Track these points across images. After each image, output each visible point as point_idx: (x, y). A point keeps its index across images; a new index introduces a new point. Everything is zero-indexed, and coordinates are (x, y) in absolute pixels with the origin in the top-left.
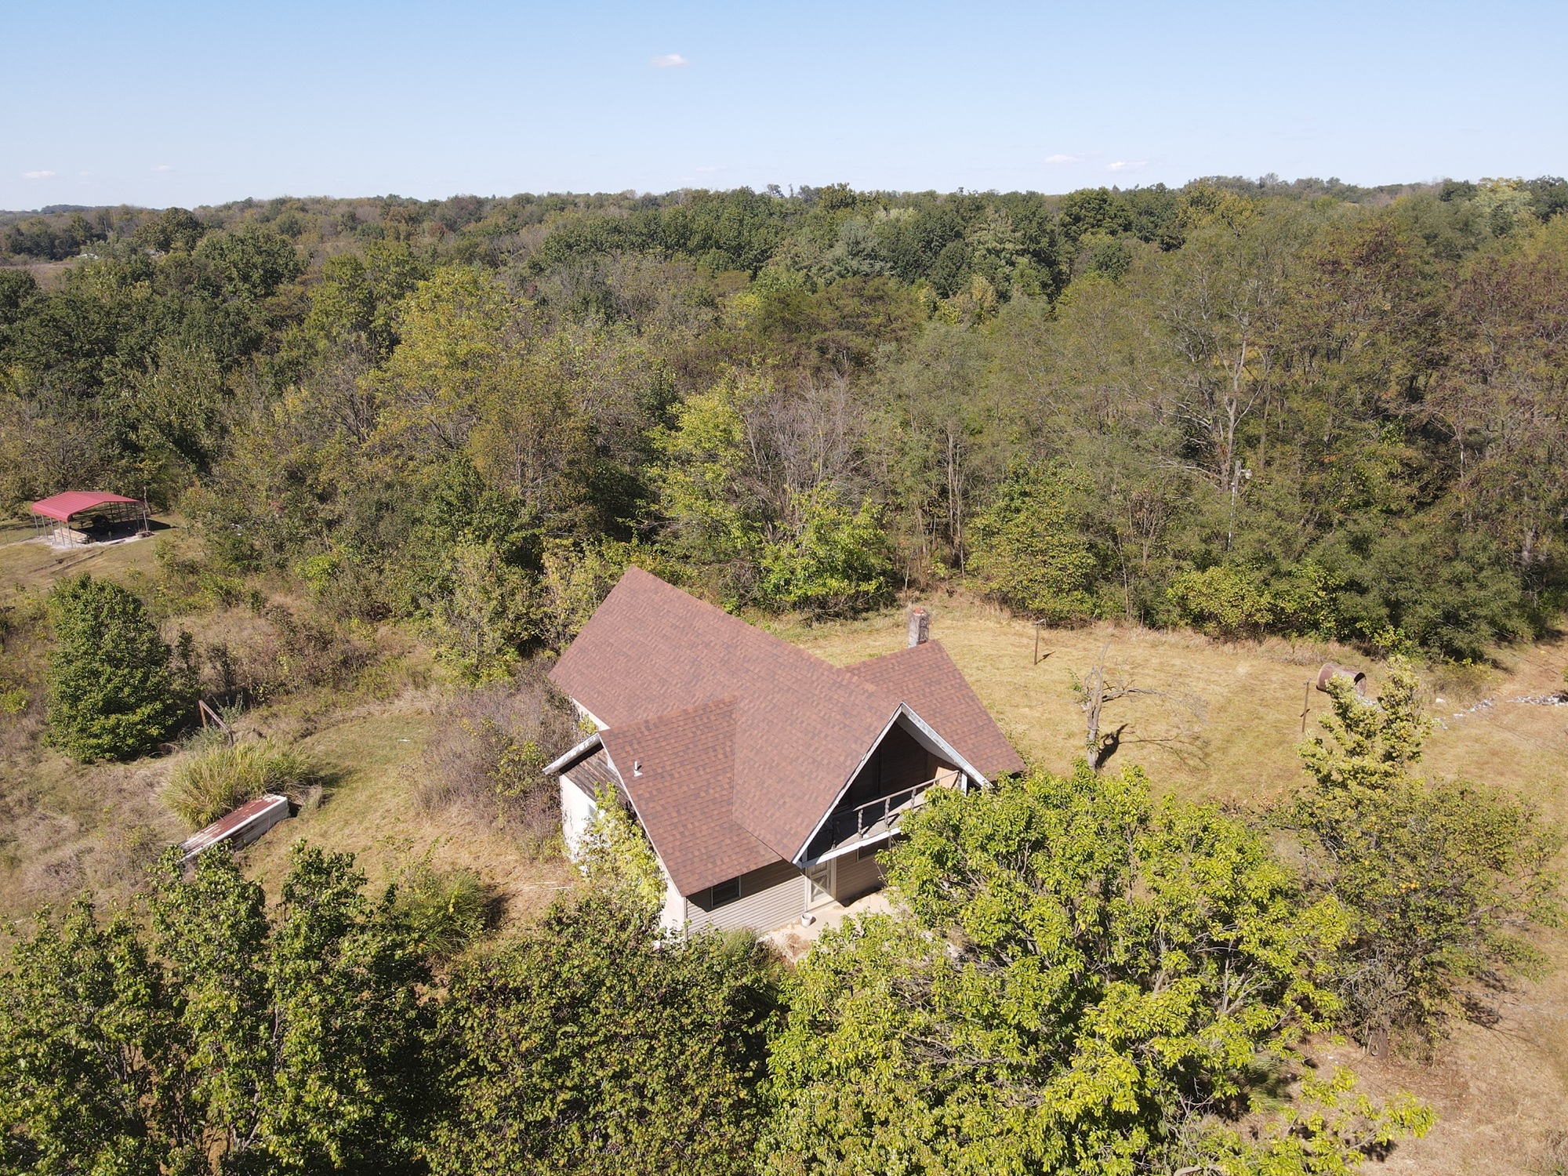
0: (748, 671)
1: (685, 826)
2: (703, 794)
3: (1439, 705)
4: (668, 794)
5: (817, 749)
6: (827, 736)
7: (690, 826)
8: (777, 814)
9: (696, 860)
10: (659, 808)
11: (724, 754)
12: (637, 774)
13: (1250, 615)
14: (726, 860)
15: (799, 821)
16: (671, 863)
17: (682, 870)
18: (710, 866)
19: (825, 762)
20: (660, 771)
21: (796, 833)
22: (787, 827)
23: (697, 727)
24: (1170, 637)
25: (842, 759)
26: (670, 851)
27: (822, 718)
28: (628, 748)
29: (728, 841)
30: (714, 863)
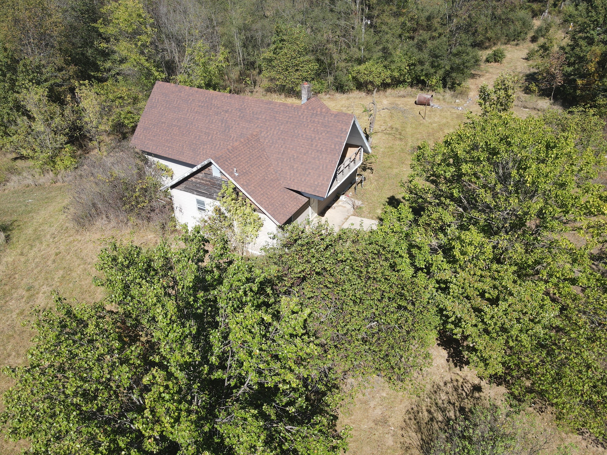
0: (258, 119)
1: (267, 194)
2: (266, 178)
3: (458, 102)
4: (253, 181)
5: (317, 145)
6: (319, 138)
7: (269, 194)
8: (308, 179)
9: (278, 208)
10: (253, 188)
11: (266, 158)
12: (237, 174)
13: (384, 80)
14: (289, 205)
15: (321, 178)
16: (270, 212)
17: (275, 214)
18: (285, 209)
19: (324, 150)
20: (245, 171)
21: (322, 184)
22: (316, 183)
23: (249, 148)
24: (351, 95)
25: (333, 146)
26: (267, 206)
27: (314, 131)
28: (227, 163)
29: (286, 197)
30: (285, 207)
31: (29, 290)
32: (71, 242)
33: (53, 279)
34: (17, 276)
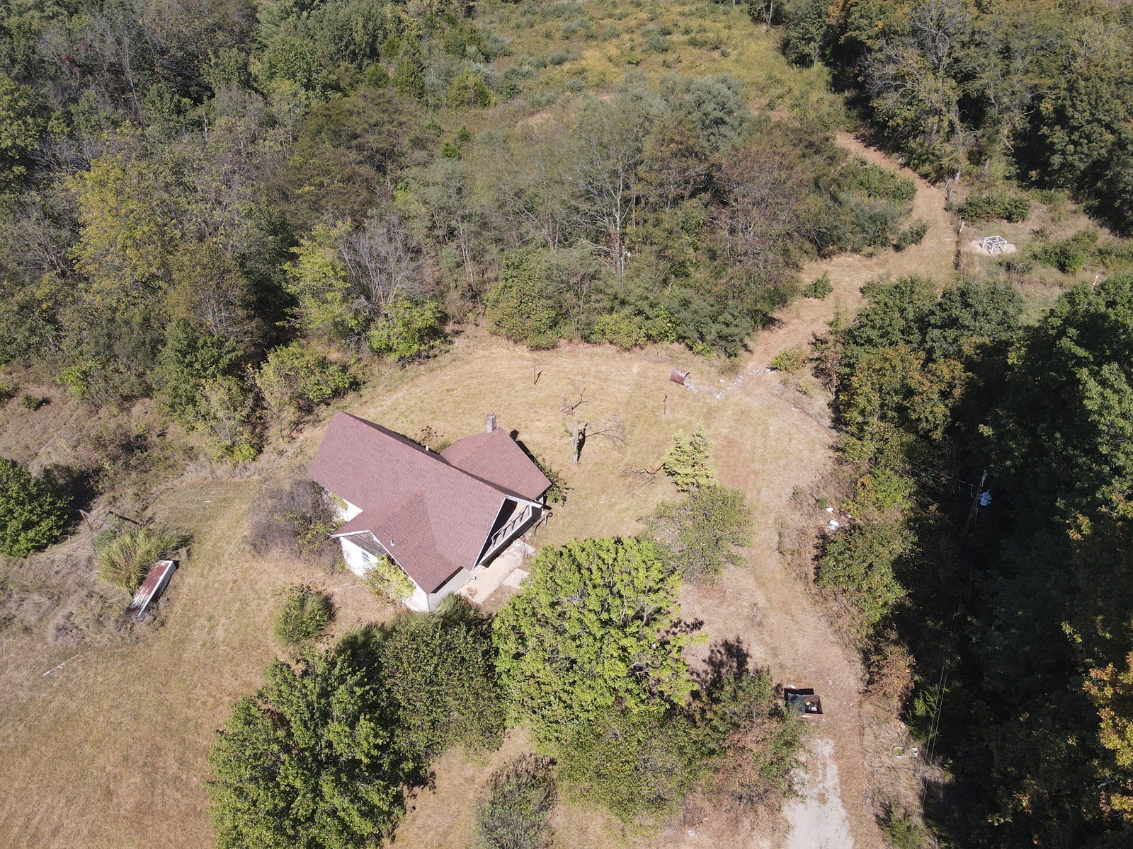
0: (424, 476)
2: (422, 545)
4: (408, 550)
5: (470, 518)
6: (473, 511)
7: (421, 562)
9: (428, 576)
10: (407, 558)
11: (425, 522)
12: (393, 545)
14: (440, 573)
15: (470, 552)
16: (417, 579)
17: (424, 583)
19: (476, 524)
20: (401, 540)
21: (470, 558)
22: (465, 555)
23: (410, 512)
24: (599, 349)
25: (483, 523)
26: (417, 576)
28: (385, 534)
29: (439, 563)
30: (436, 575)
31: (209, 620)
32: (247, 569)
33: (230, 611)
34: (199, 602)
